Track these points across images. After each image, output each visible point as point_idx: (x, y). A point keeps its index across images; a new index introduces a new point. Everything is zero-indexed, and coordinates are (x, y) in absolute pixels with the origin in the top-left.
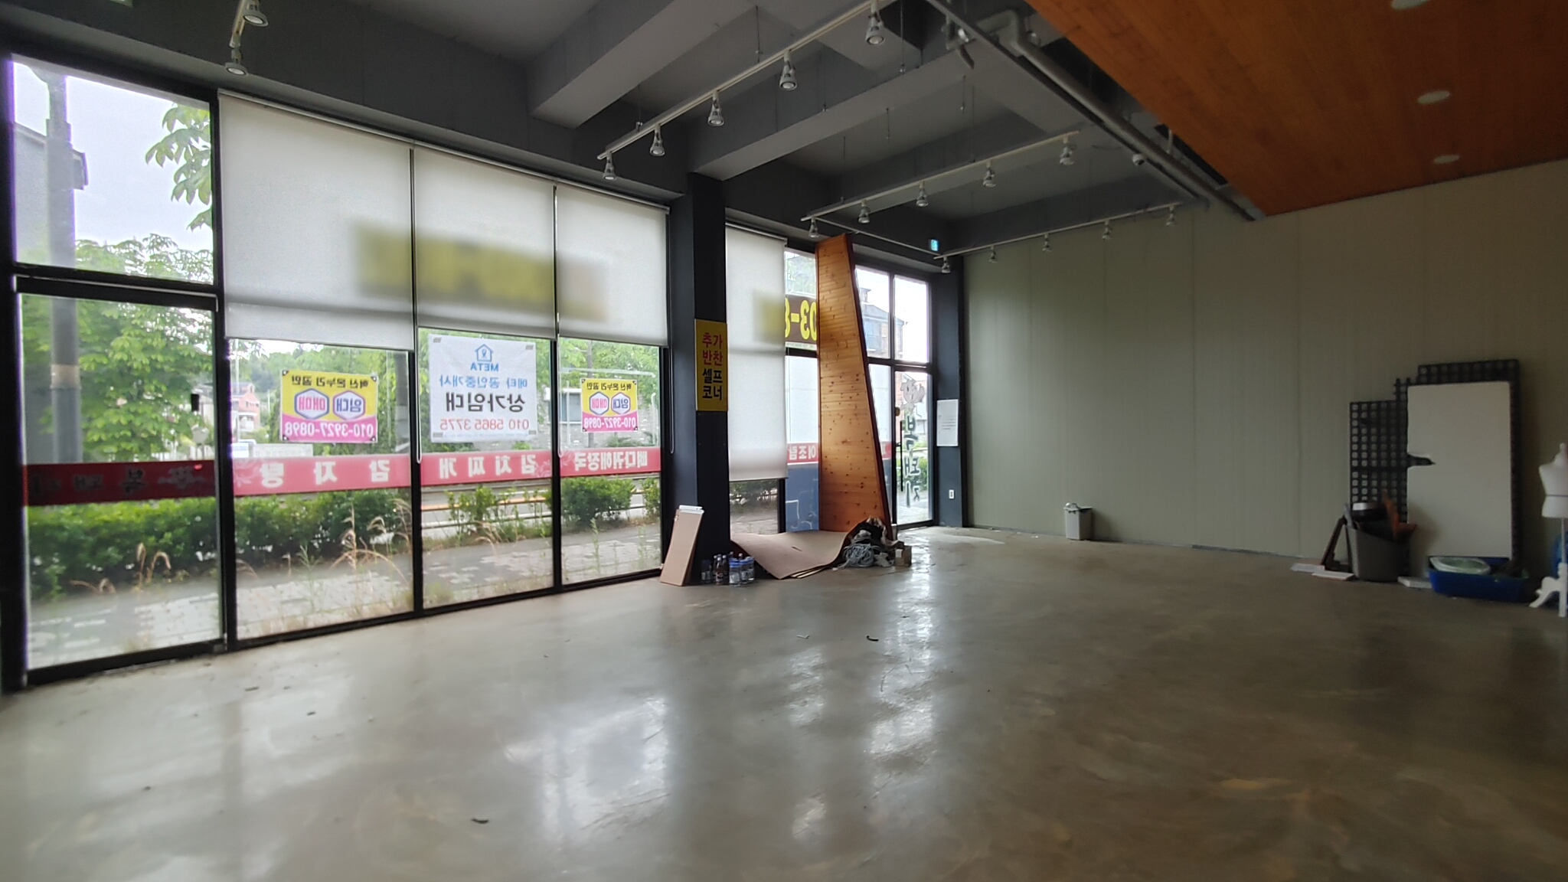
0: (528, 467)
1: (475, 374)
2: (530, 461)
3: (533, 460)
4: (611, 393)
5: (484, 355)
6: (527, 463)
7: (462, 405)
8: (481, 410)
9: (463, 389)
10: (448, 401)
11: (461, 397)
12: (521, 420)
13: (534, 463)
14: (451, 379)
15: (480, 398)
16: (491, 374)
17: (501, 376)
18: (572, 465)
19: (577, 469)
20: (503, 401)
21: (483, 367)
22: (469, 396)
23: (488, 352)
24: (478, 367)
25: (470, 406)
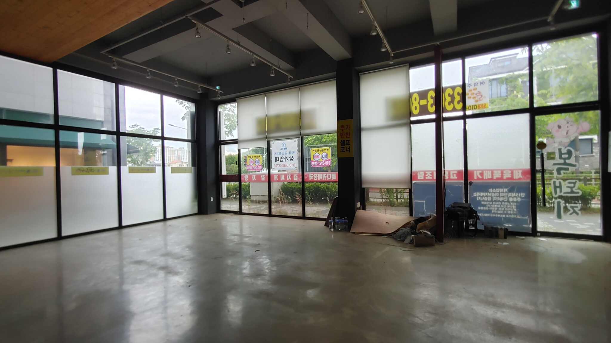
0: (296, 178)
1: (282, 151)
2: (296, 176)
3: (297, 176)
4: (320, 153)
5: (284, 145)
6: (295, 177)
7: (279, 160)
8: (283, 161)
9: (279, 156)
10: (276, 159)
11: (278, 158)
12: (293, 164)
13: (297, 177)
14: (276, 154)
15: (282, 158)
16: (285, 150)
17: (288, 151)
18: (308, 178)
19: (310, 179)
20: (288, 158)
21: (283, 149)
22: (280, 157)
23: (285, 144)
24: (282, 149)
25: (280, 160)
